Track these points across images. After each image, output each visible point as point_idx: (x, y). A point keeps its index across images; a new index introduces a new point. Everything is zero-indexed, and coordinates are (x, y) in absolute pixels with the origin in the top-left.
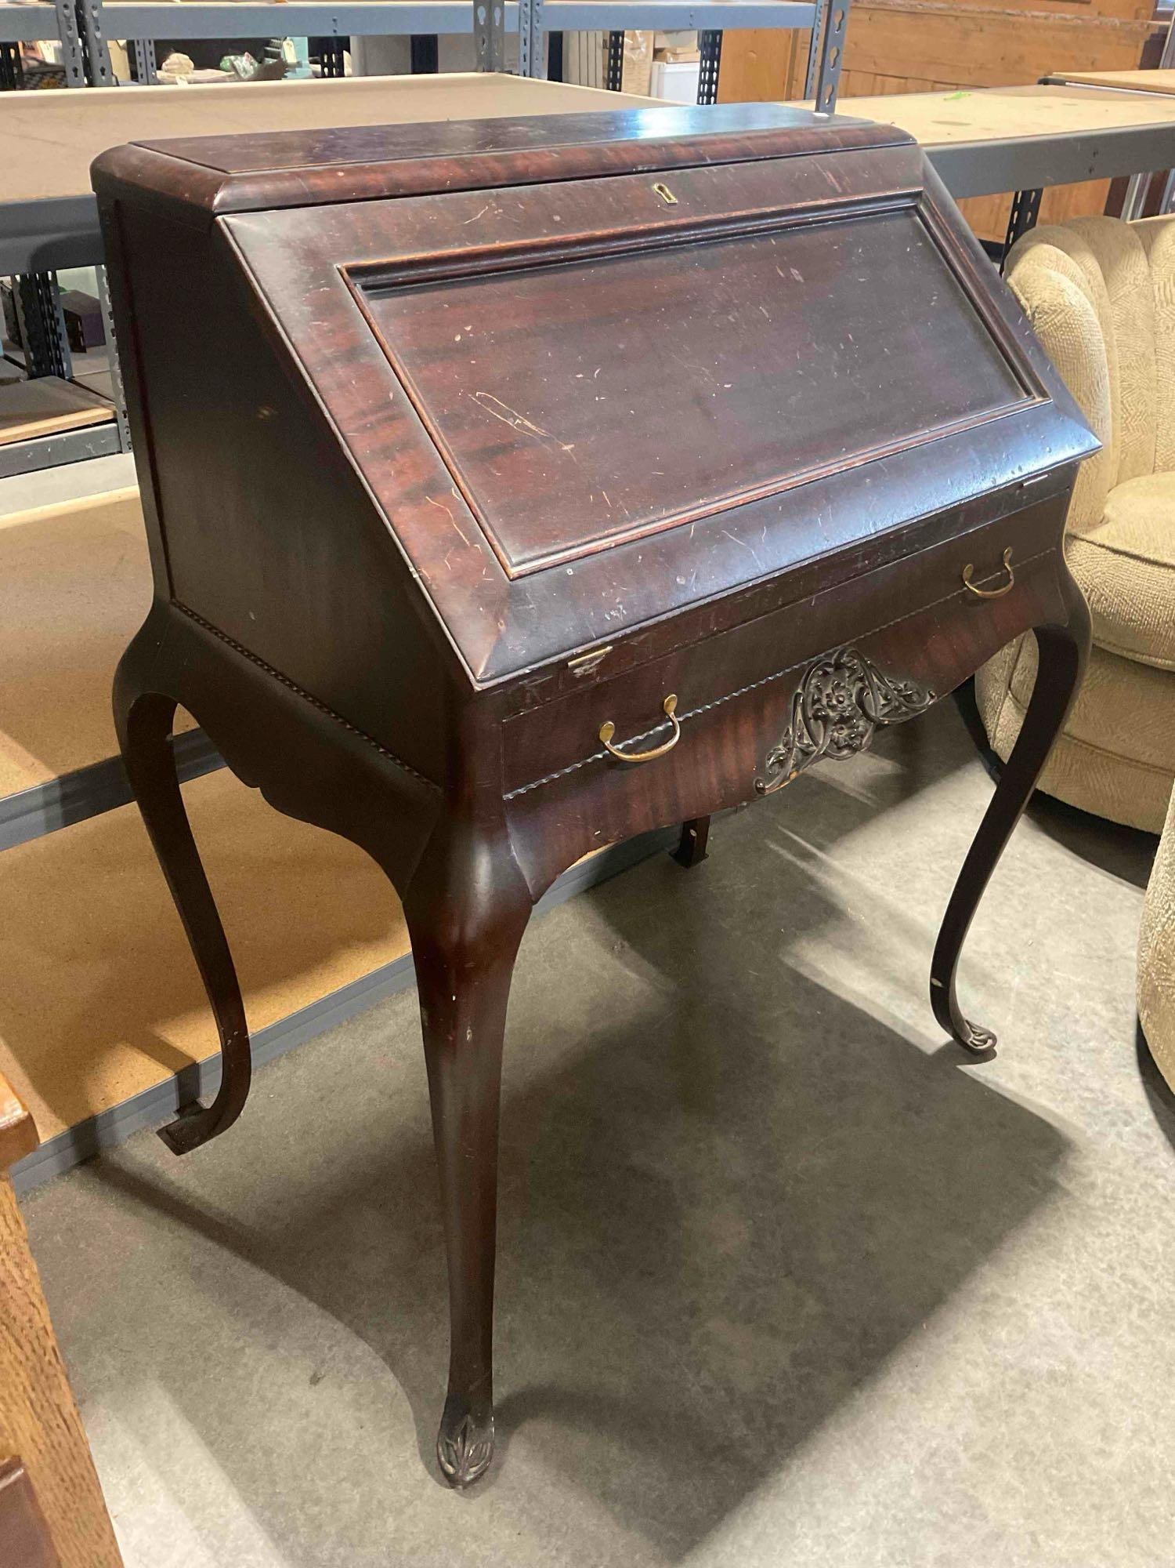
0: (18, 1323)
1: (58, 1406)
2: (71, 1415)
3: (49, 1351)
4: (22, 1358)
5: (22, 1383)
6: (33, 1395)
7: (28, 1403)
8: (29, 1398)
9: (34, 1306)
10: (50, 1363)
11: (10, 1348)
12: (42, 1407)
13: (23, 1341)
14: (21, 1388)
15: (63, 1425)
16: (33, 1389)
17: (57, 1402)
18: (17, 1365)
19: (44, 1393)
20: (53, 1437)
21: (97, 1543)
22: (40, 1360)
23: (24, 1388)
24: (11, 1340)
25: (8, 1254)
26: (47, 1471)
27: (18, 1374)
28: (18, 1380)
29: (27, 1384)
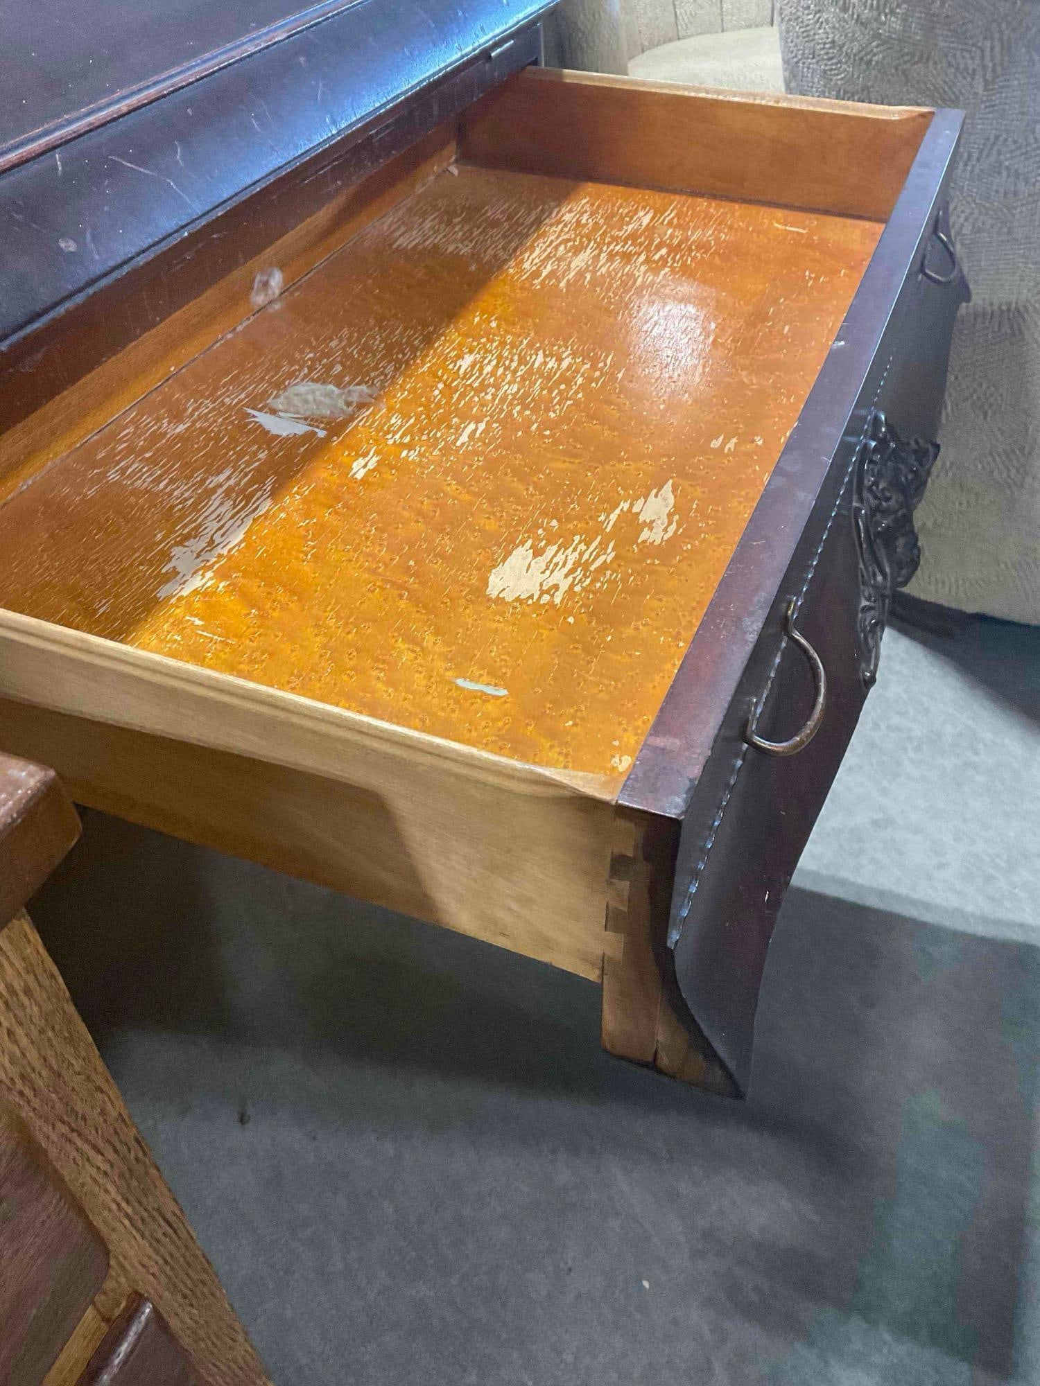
0: (89, 1122)
1: (158, 1210)
2: (175, 1214)
3: (133, 1144)
4: (105, 1167)
5: (114, 1201)
6: (129, 1211)
7: (127, 1222)
8: (127, 1215)
9: (102, 1091)
10: (137, 1159)
11: (88, 1160)
12: (143, 1220)
13: (101, 1144)
14: (114, 1207)
15: (170, 1231)
16: (128, 1202)
17: (156, 1206)
18: (101, 1180)
19: (140, 1203)
20: (162, 1250)
21: (231, 1348)
22: (124, 1159)
23: (118, 1205)
24: (86, 1148)
25: (53, 1029)
26: (167, 1294)
27: (107, 1191)
28: (107, 1198)
29: (119, 1199)
